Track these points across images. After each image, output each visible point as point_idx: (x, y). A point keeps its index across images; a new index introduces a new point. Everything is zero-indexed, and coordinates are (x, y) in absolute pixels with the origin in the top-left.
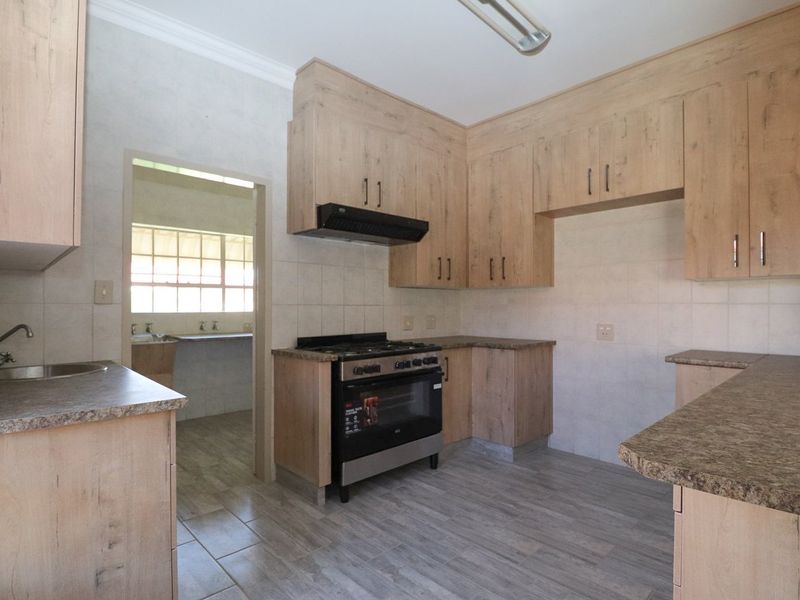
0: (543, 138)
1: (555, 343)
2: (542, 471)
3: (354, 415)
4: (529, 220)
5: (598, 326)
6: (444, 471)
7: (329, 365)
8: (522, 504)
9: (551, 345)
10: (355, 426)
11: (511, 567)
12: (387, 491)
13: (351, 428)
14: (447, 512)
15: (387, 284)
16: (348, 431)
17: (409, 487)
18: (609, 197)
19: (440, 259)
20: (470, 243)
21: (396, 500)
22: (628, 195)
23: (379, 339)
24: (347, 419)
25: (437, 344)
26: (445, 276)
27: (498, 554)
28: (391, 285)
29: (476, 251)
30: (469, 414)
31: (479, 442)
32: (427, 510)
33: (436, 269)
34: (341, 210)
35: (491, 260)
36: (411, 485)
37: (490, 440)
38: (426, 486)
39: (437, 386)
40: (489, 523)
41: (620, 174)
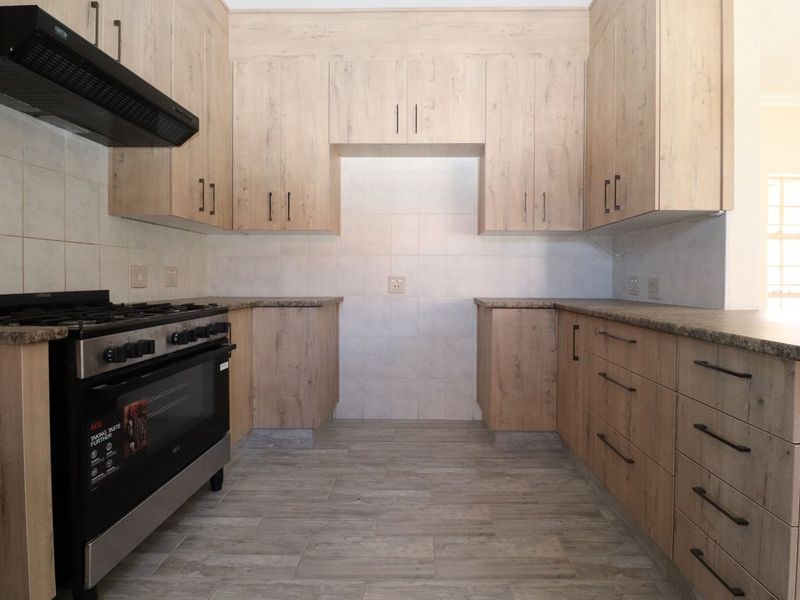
0: (341, 56)
1: (341, 299)
2: (353, 448)
3: (104, 443)
4: (324, 151)
5: (390, 278)
6: (236, 487)
7: (45, 349)
8: (366, 495)
9: (336, 303)
10: (109, 463)
11: (432, 587)
12: (165, 557)
13: (102, 468)
14: (288, 549)
15: (105, 210)
16: (96, 477)
17: (199, 533)
18: (416, 139)
19: (202, 181)
20: (236, 169)
21: (193, 567)
22: (435, 142)
23: (96, 302)
24: (94, 454)
25: (222, 304)
26: (208, 209)
27: (404, 577)
28: (112, 213)
29: (245, 180)
30: (251, 397)
31: (262, 433)
32: (259, 560)
33: (197, 196)
34: (59, 30)
35: (271, 194)
36: (201, 528)
37: (283, 427)
38: (225, 521)
39: (223, 366)
40: (355, 539)
41: (428, 118)
